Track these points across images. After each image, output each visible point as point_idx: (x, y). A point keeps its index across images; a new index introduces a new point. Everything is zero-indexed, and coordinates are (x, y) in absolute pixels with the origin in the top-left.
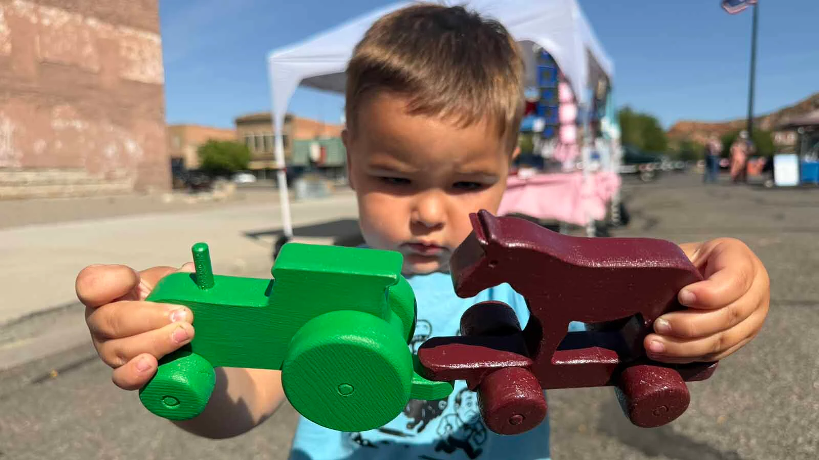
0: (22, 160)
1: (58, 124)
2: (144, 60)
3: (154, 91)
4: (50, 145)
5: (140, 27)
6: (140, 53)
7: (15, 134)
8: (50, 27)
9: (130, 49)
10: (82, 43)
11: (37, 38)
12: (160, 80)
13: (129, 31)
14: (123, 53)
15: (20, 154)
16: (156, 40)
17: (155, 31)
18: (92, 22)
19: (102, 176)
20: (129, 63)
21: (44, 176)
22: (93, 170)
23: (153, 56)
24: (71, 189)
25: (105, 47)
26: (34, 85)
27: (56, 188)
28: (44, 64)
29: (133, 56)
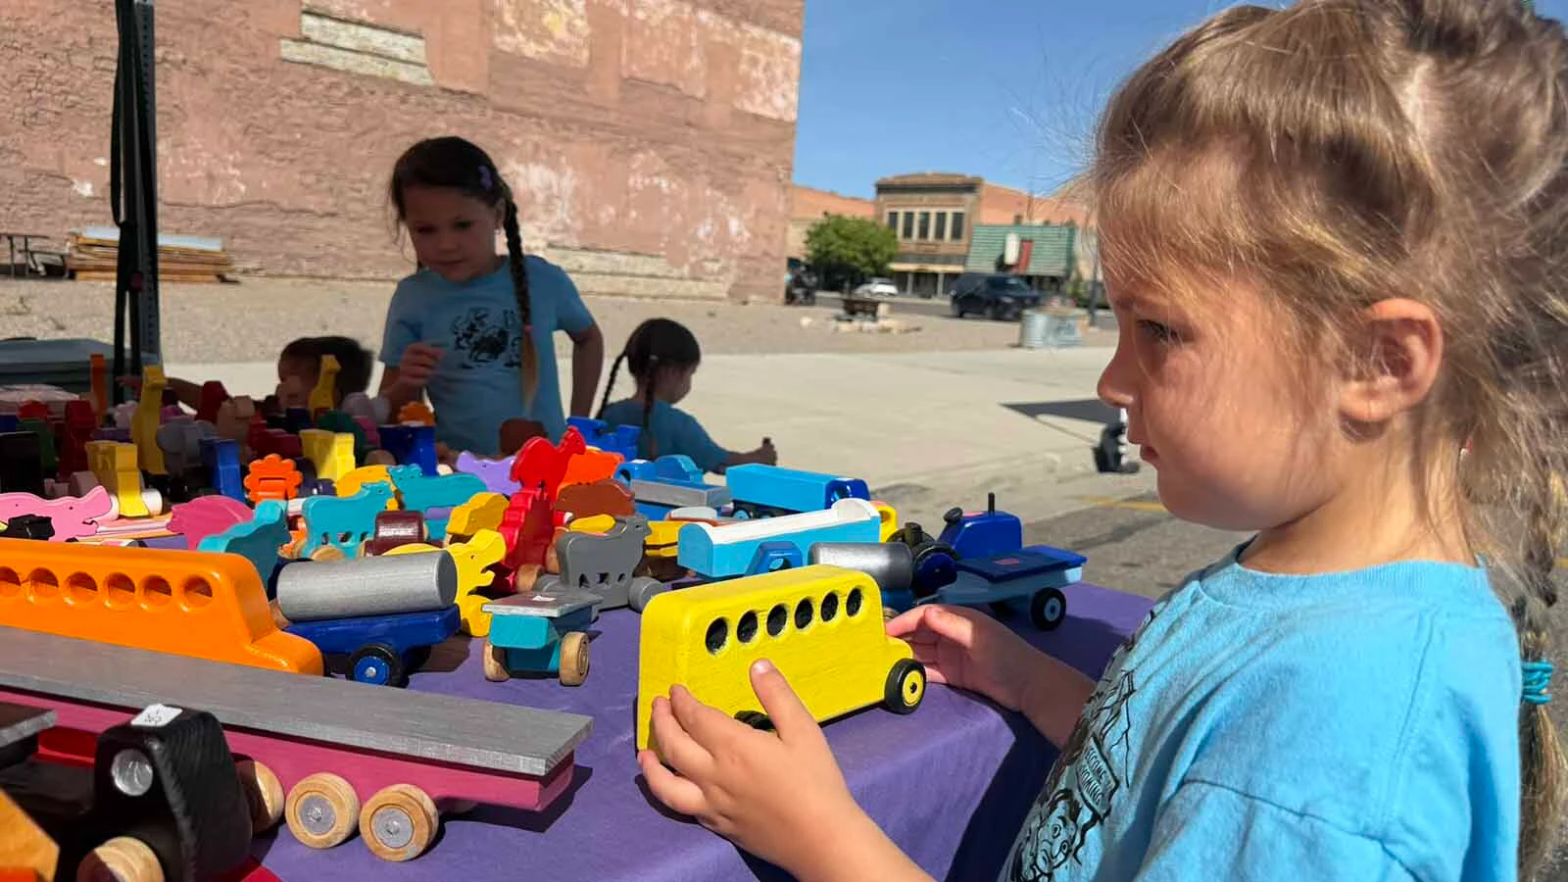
0: (580, 235)
1: (636, 181)
2: (771, 82)
3: (783, 132)
4: (622, 214)
5: (773, 26)
6: (767, 68)
7: (577, 192)
8: (644, 23)
9: (754, 62)
10: (686, 51)
11: (625, 40)
12: (792, 116)
13: (756, 32)
14: (743, 67)
15: (579, 225)
16: (796, 46)
17: (793, 33)
18: (704, 16)
19: (686, 270)
20: (748, 85)
21: (606, 262)
22: (676, 258)
23: (786, 74)
24: (641, 286)
25: (720, 57)
26: (612, 118)
27: (621, 283)
28: (630, 83)
29: (757, 74)
